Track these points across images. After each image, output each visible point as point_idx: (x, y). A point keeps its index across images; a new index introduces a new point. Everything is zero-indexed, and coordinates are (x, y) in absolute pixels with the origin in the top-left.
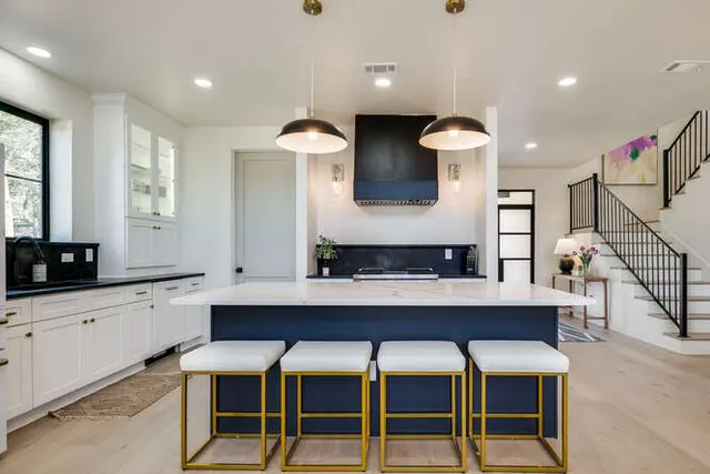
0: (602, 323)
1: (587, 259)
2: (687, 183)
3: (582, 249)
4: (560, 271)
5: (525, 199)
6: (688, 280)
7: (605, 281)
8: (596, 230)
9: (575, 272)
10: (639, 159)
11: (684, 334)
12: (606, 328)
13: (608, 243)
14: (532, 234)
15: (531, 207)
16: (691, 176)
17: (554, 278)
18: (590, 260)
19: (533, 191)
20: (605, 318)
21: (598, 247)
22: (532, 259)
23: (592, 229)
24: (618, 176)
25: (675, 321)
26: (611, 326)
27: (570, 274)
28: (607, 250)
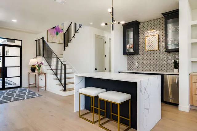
0: (44, 89)
1: (39, 67)
2: (69, 44)
3: (38, 63)
4: (31, 71)
5: (18, 43)
6: (66, 72)
7: (45, 74)
8: (43, 56)
9: (36, 71)
10: (58, 35)
11: (65, 90)
12: (45, 90)
13: (46, 61)
14: (21, 57)
15: (21, 47)
16: (70, 42)
17: (29, 74)
18: (40, 67)
19: (21, 41)
20: (45, 87)
21: (43, 62)
22: (21, 67)
23: (42, 56)
24: (52, 39)
25: (63, 85)
26: (47, 90)
27: (34, 72)
28: (46, 63)
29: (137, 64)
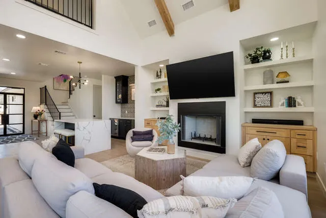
0: (45, 134)
3: (39, 110)
4: (34, 118)
5: (21, 91)
7: (46, 121)
8: (46, 104)
10: (66, 82)
12: (47, 135)
13: (48, 109)
14: (24, 105)
15: (23, 95)
17: (32, 121)
18: (42, 114)
19: (24, 89)
21: (45, 110)
22: (24, 114)
24: (59, 87)
26: (48, 135)
27: (37, 119)
28: (48, 111)
29: (127, 112)
